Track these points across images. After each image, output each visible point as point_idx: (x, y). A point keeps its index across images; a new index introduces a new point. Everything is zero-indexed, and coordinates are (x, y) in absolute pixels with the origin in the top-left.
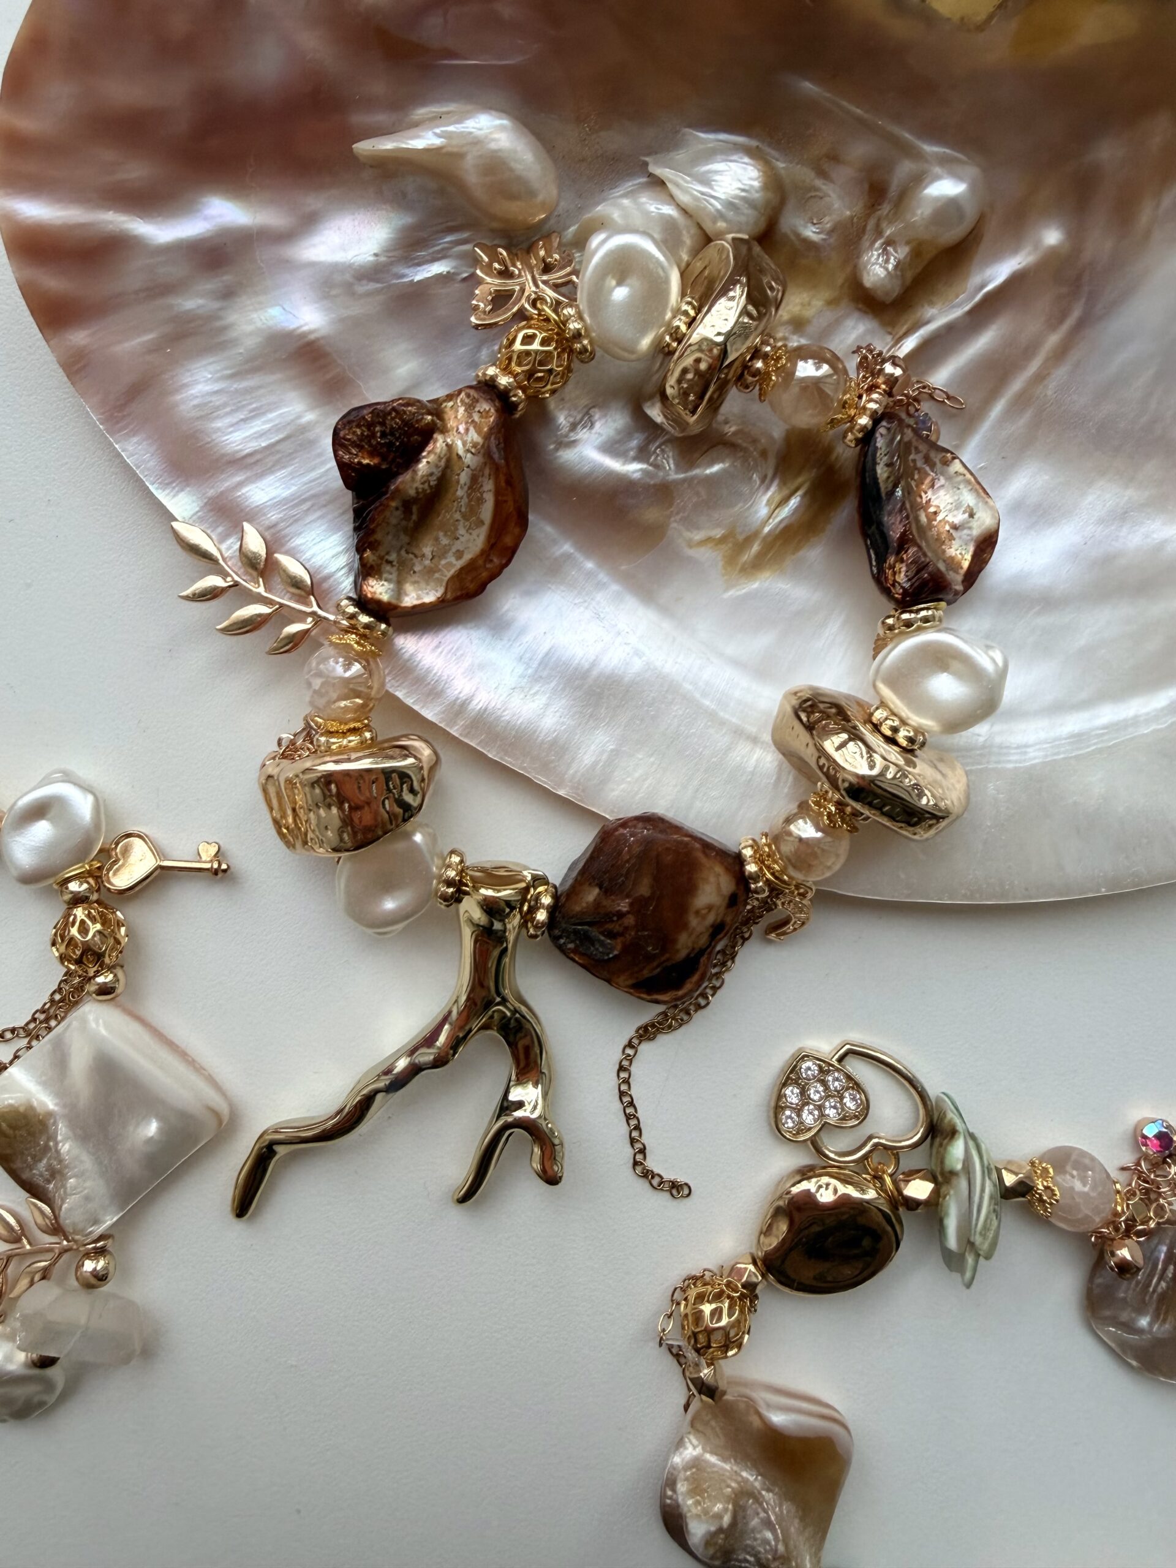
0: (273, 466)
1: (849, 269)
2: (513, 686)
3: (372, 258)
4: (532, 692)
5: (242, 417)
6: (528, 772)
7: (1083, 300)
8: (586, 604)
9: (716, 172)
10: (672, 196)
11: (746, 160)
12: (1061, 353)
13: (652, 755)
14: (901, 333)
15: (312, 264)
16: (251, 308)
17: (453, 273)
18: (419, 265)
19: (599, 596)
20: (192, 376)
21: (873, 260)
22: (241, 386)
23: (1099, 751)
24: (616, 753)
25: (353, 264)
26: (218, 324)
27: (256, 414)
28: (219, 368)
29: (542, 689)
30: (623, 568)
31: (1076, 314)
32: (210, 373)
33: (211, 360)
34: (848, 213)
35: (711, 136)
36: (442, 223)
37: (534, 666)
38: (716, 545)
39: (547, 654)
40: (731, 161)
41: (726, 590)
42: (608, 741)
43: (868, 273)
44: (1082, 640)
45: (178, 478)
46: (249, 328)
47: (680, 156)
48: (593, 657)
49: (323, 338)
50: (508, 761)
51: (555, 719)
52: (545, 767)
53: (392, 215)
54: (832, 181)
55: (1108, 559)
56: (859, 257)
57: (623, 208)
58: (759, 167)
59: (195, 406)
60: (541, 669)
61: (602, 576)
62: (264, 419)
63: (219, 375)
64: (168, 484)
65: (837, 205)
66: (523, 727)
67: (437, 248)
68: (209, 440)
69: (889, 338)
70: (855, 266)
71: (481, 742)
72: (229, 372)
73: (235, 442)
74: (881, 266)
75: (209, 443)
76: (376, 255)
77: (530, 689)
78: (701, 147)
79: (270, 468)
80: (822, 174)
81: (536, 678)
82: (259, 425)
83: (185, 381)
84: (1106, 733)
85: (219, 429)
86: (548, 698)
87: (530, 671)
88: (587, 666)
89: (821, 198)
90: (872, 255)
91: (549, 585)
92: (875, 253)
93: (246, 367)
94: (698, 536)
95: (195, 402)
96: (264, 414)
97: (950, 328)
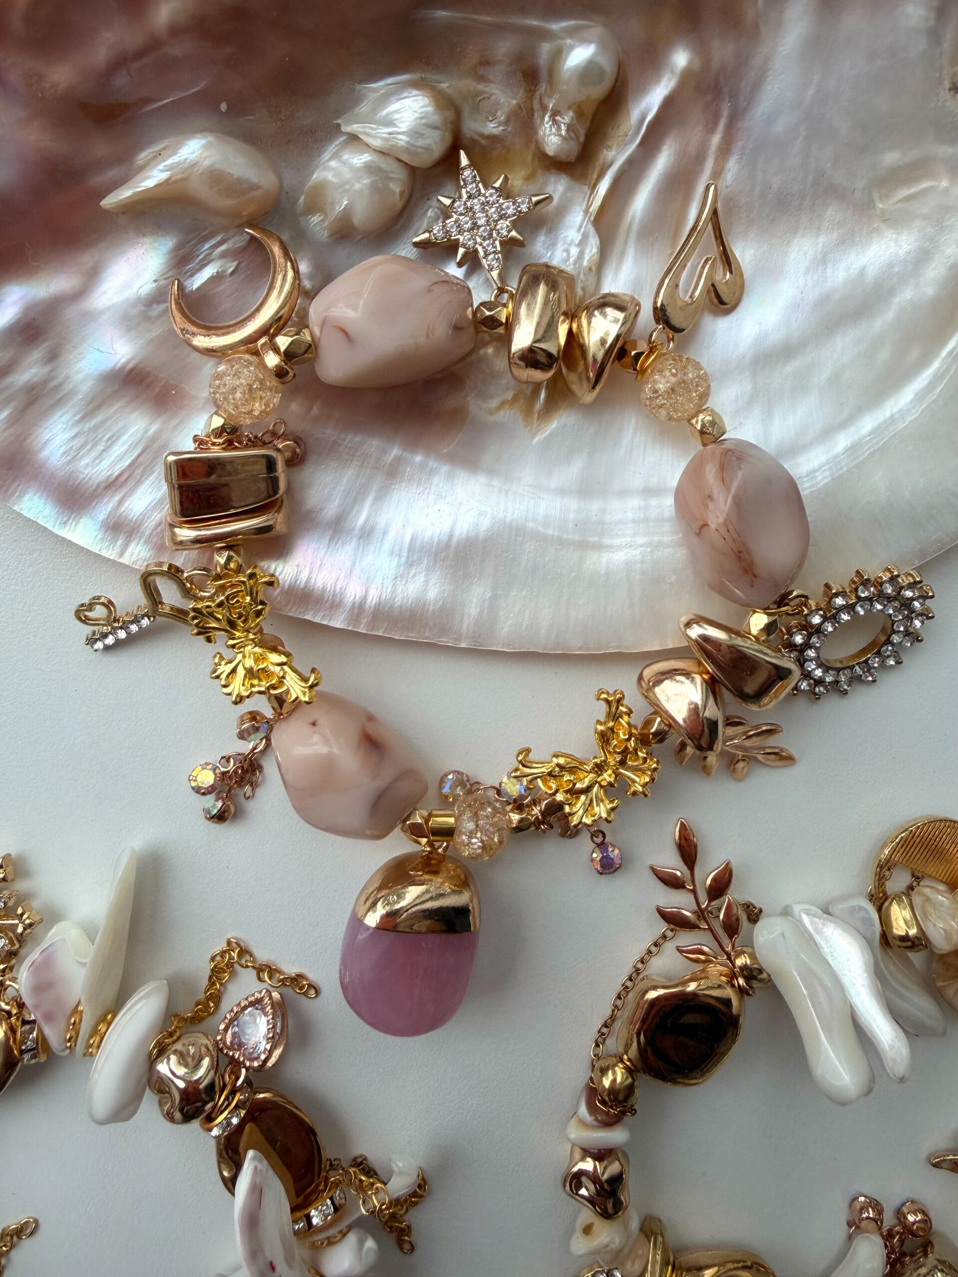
0: (141, 478)
1: (533, 146)
2: (393, 577)
3: (154, 285)
4: (411, 575)
5: (102, 448)
6: (430, 639)
7: (727, 99)
8: (428, 490)
9: (397, 112)
10: (367, 145)
11: (415, 92)
12: (726, 148)
13: (522, 590)
14: (593, 181)
15: (109, 308)
16: (76, 360)
17: (222, 271)
18: (192, 275)
19: (436, 480)
20: (50, 431)
21: (547, 132)
22: (92, 425)
23: (872, 454)
24: (494, 598)
25: (141, 295)
26: (54, 383)
27: (112, 442)
28: (68, 417)
29: (418, 570)
30: (445, 451)
31: (725, 113)
32: (63, 423)
33: (60, 413)
34: (514, 102)
35: (381, 83)
36: (196, 236)
37: (405, 554)
38: (512, 404)
39: (411, 541)
40: (404, 98)
41: (533, 437)
42: (485, 591)
43: (548, 146)
44: (826, 372)
45: (72, 514)
46: (81, 376)
47: (363, 108)
48: (448, 530)
49: (141, 362)
50: (412, 636)
51: (437, 590)
52: (443, 631)
53: (156, 244)
54: (493, 82)
55: (824, 300)
56: (536, 133)
57: (333, 169)
58: (427, 94)
59: (64, 453)
60: (411, 554)
61: (432, 463)
62: (120, 443)
63: (70, 423)
64: (65, 523)
65: (502, 99)
66: (414, 605)
67: (201, 257)
68: (83, 476)
69: (585, 188)
70: (537, 142)
71: (385, 629)
72: (79, 416)
73: (105, 469)
74: (555, 135)
75: (84, 478)
76: (155, 281)
77: (408, 575)
78: (375, 95)
79: (139, 480)
80: (482, 79)
81: (410, 564)
82: (118, 449)
83: (46, 438)
84: (874, 438)
85: (88, 465)
86: (425, 576)
87: (403, 560)
88: (446, 538)
89: (488, 98)
90: (546, 128)
91: (393, 487)
92: (546, 126)
93: (90, 407)
94: (494, 403)
95: (62, 450)
96: (118, 438)
97: (630, 162)
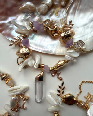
10: (44, 4)
12: (80, 4)
14: (67, 8)
17: (30, 17)
21: (62, 3)
57: (41, 6)
67: (28, 15)
97: (70, 6)
